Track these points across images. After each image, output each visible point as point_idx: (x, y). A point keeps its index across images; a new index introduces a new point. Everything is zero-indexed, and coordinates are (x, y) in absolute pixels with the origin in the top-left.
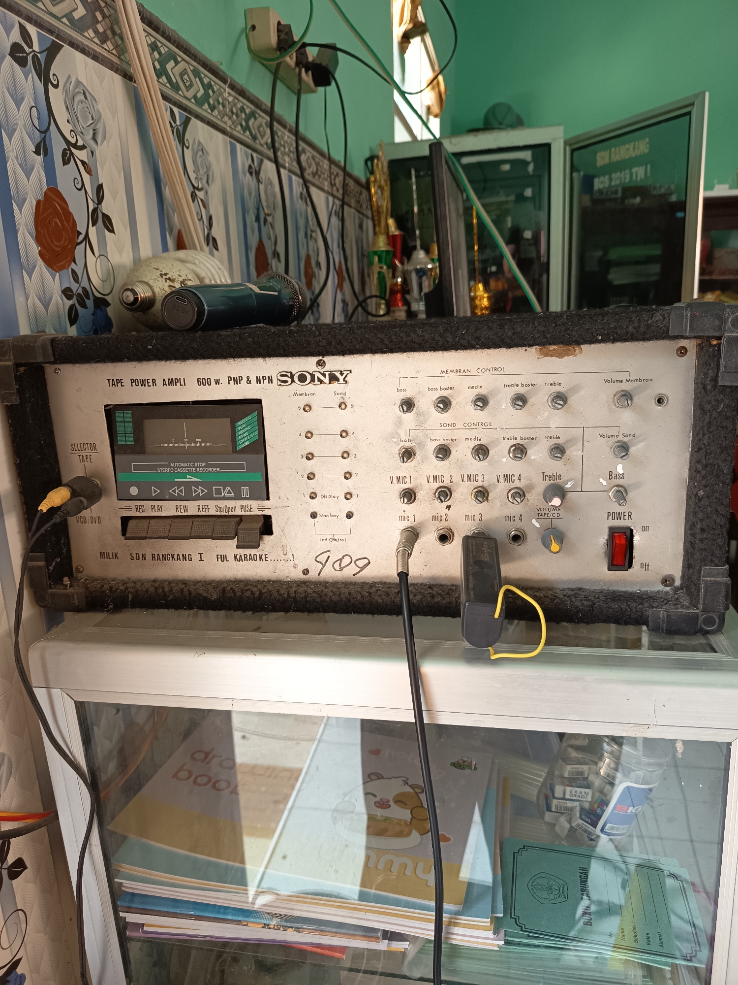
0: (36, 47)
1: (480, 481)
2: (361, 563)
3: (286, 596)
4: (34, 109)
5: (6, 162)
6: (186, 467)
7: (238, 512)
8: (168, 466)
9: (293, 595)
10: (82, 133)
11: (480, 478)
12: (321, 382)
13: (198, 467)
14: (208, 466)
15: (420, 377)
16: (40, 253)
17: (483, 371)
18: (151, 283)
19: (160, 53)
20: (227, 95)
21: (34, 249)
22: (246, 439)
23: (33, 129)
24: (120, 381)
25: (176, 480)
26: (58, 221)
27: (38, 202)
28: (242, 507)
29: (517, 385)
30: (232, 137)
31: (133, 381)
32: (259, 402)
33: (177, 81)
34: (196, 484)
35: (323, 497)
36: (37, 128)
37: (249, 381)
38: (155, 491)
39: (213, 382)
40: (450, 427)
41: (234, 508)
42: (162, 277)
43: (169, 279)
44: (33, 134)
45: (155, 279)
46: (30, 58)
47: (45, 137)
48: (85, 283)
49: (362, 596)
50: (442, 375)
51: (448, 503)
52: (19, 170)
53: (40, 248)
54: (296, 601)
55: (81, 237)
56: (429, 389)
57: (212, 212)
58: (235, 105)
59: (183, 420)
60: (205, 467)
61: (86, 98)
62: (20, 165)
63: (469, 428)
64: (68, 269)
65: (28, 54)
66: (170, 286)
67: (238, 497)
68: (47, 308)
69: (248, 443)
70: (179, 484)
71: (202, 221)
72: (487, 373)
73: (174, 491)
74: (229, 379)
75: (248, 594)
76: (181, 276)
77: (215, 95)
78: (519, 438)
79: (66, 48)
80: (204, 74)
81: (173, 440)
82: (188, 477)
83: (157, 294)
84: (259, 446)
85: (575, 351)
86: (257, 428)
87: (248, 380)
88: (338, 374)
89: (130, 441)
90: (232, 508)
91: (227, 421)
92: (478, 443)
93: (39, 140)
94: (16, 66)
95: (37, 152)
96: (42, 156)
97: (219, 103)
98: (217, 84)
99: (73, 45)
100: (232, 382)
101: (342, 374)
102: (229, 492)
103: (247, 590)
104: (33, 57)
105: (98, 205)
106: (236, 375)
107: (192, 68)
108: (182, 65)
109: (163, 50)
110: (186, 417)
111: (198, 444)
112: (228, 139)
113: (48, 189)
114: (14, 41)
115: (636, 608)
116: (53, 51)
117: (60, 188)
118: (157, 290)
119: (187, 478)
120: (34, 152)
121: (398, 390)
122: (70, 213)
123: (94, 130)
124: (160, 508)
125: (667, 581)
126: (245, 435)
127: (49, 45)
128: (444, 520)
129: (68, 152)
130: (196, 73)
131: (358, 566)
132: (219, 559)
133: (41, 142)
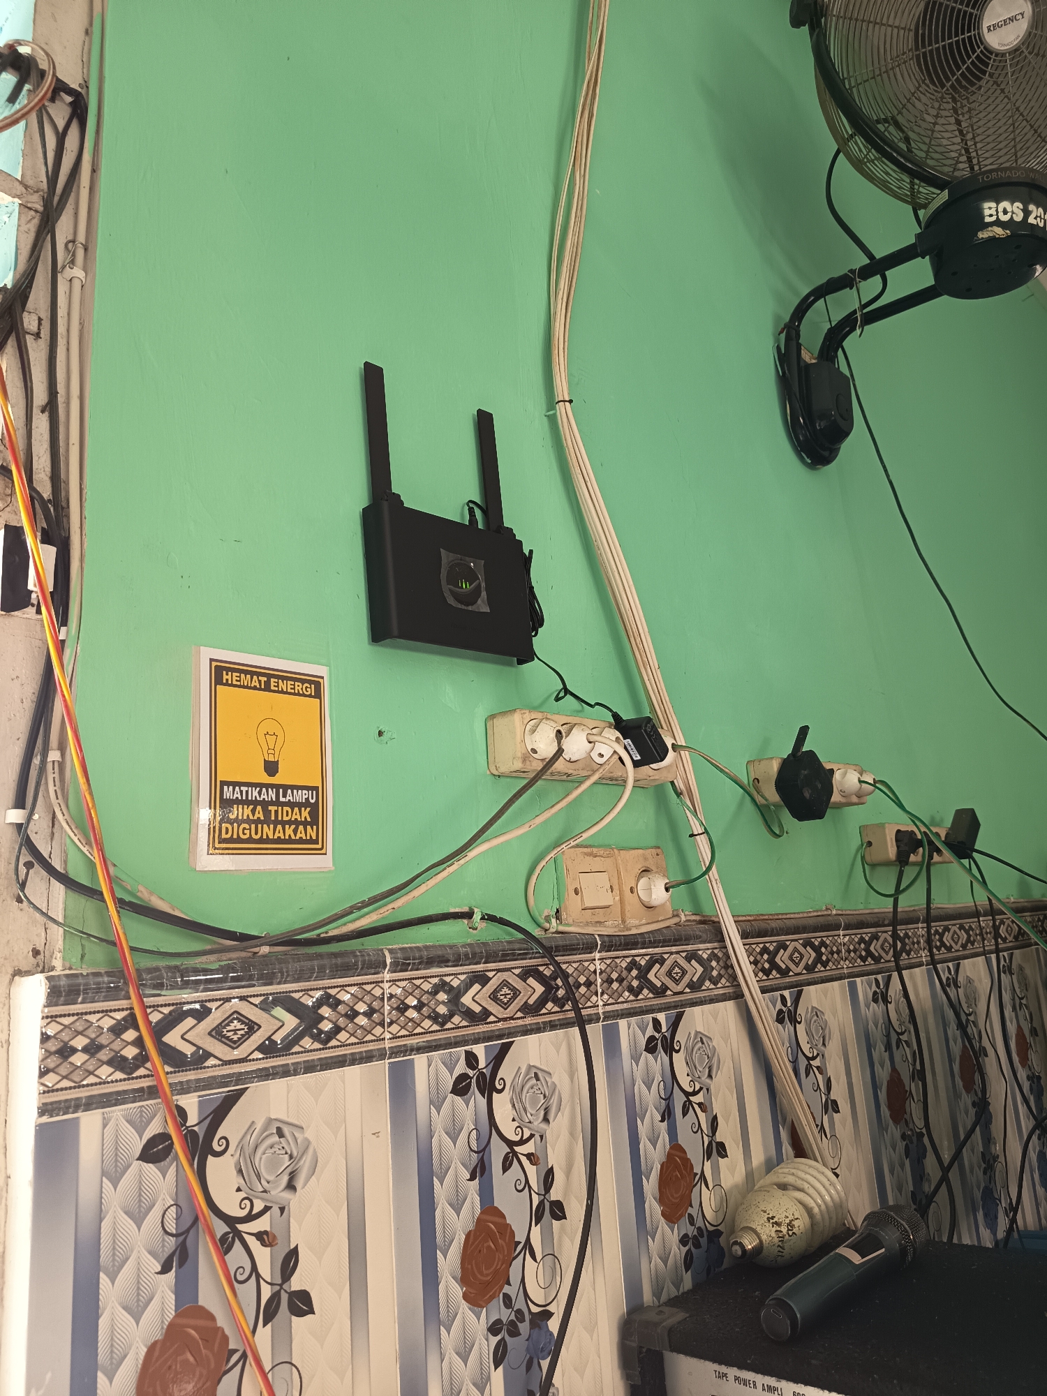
0: (664, 1029)
16: (663, 1213)
18: (758, 1229)
20: (842, 938)
21: (658, 1211)
24: (725, 1375)
26: (678, 1173)
30: (850, 976)
31: (736, 1378)
33: (786, 966)
42: (769, 1221)
43: (776, 1223)
45: (762, 1225)
48: (699, 1223)
53: (662, 1208)
55: (698, 1177)
57: (830, 1071)
58: (852, 942)
64: (685, 1213)
66: (776, 1231)
68: (665, 1263)
76: (788, 1217)
77: (828, 948)
79: (689, 1011)
80: (815, 938)
83: (764, 1241)
97: (833, 953)
98: (830, 936)
105: (712, 1137)
107: (801, 942)
108: (791, 947)
112: (846, 981)
118: (764, 1237)
122: (688, 1160)
130: (807, 943)
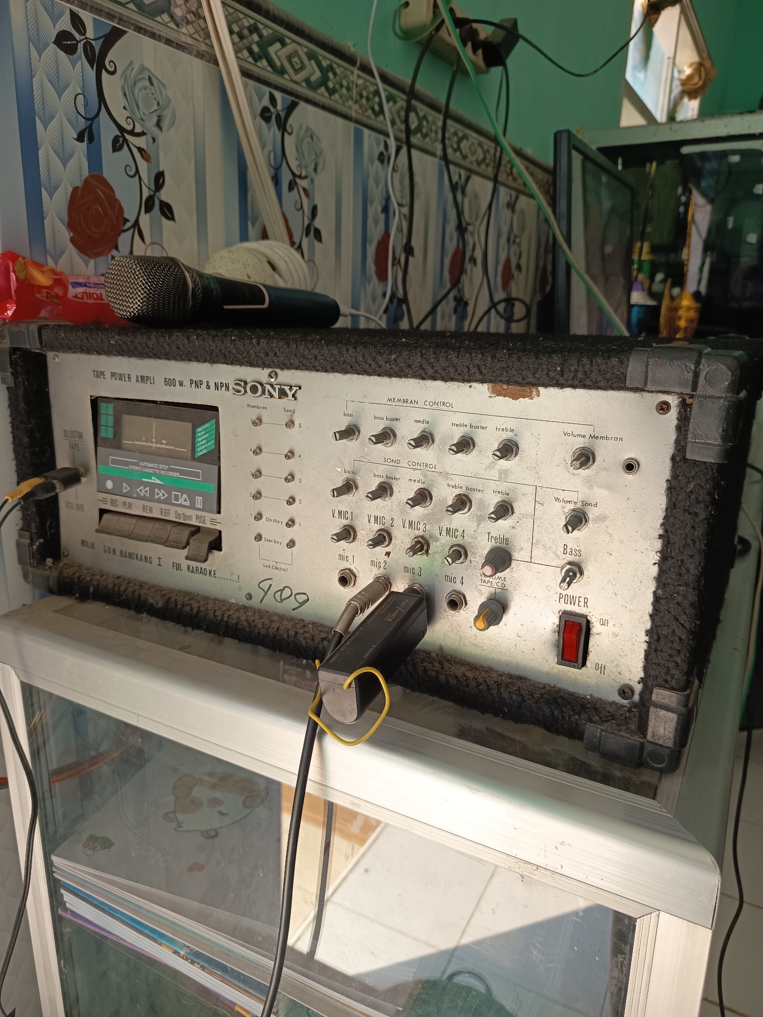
0: (90, 34)
1: (421, 530)
2: (301, 598)
3: (219, 618)
4: (80, 98)
5: (37, 149)
6: (152, 468)
7: (194, 522)
8: (137, 464)
9: (225, 619)
10: (142, 120)
11: (422, 527)
12: (272, 396)
13: (162, 469)
14: (170, 470)
15: (366, 403)
16: (72, 240)
17: (431, 404)
19: (261, 36)
20: (355, 77)
21: (65, 234)
22: (204, 447)
23: (77, 117)
24: (102, 373)
25: (144, 480)
26: (99, 208)
27: (75, 189)
28: (198, 517)
29: (466, 426)
30: (357, 122)
31: (113, 374)
32: (216, 409)
33: (282, 65)
34: (160, 487)
35: (268, 520)
36: (82, 116)
37: (208, 387)
38: (126, 488)
39: (177, 384)
40: (393, 464)
41: (190, 517)
44: (77, 121)
46: (80, 46)
47: (91, 125)
49: (288, 635)
50: (389, 403)
51: (388, 549)
52: (54, 157)
53: (72, 235)
54: (227, 626)
55: (128, 225)
56: (375, 418)
57: (318, 201)
58: (365, 88)
59: (153, 419)
60: (168, 470)
61: (151, 84)
62: (56, 152)
63: (413, 467)
64: (107, 255)
65: (78, 42)
67: (192, 507)
69: (205, 451)
70: (146, 484)
71: (301, 212)
72: (435, 407)
73: (141, 491)
74: (191, 382)
75: (187, 609)
77: (338, 78)
78: (464, 488)
79: (131, 33)
80: (322, 56)
81: (144, 439)
82: (153, 478)
84: (214, 457)
85: (531, 392)
86: (214, 436)
87: (207, 385)
88: (287, 389)
89: (111, 435)
90: (189, 517)
91: (189, 426)
92: (421, 486)
93: (84, 127)
94: (62, 54)
95: (80, 138)
96: (86, 142)
97: (341, 86)
98: (341, 66)
99: (139, 29)
100: (193, 385)
101: (291, 388)
102: (185, 500)
103: (188, 605)
104: (85, 45)
105: (155, 192)
106: (197, 379)
107: (305, 50)
108: (291, 47)
109: (265, 33)
110: (157, 417)
111: (163, 446)
112: (352, 125)
113: (90, 176)
114: (62, 29)
115: (570, 717)
116: (112, 37)
117: (106, 175)
119: (151, 479)
120: (75, 139)
121: (345, 415)
122: (116, 201)
123: (159, 116)
124: (130, 506)
125: (626, 691)
126: (203, 442)
127: (107, 31)
128: (382, 567)
129: (121, 139)
130: (311, 56)
131: (297, 601)
132: (175, 567)
133: (85, 130)
